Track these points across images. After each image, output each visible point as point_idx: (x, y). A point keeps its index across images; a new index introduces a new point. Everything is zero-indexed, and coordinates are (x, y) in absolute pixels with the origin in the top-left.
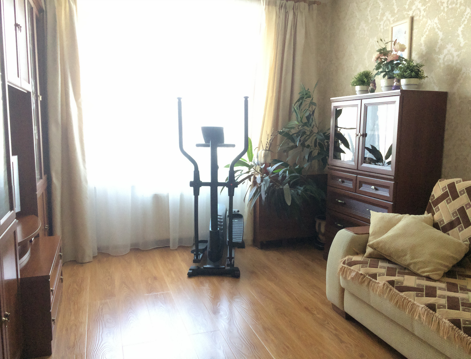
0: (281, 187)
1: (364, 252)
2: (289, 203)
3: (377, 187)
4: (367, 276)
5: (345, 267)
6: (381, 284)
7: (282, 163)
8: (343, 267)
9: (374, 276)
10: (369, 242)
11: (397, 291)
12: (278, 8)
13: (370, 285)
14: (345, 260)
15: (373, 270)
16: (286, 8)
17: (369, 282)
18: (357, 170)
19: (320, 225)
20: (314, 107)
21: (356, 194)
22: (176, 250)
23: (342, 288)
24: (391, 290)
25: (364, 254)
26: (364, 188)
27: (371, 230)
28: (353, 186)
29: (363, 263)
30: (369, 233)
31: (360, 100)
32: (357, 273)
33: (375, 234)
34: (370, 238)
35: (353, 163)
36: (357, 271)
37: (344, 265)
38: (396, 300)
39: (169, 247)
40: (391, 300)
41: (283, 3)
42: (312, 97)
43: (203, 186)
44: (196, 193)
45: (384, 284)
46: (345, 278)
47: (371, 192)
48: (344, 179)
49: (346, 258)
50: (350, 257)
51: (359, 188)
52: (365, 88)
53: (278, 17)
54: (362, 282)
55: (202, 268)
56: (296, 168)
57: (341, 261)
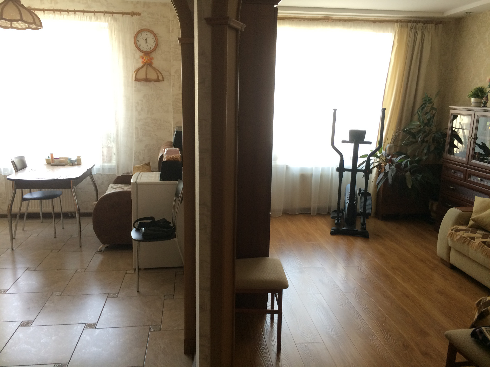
0: (403, 174)
1: (468, 223)
2: (410, 187)
3: (482, 179)
4: (468, 238)
5: (453, 233)
6: (477, 243)
7: (405, 155)
8: (451, 232)
9: (473, 238)
10: (472, 217)
11: (487, 247)
12: (409, 29)
13: (470, 244)
14: (453, 228)
15: (473, 235)
16: (415, 28)
17: (469, 242)
18: (468, 164)
19: (432, 204)
20: (434, 112)
21: (466, 183)
22: (315, 216)
23: (450, 247)
24: (483, 246)
25: (467, 225)
26: (473, 179)
27: (474, 209)
28: (463, 176)
29: (466, 231)
30: (472, 212)
31: (474, 112)
32: (461, 236)
33: (477, 212)
34: (473, 215)
35: (464, 159)
36: (461, 235)
37: (452, 231)
38: (486, 252)
39: (310, 213)
40: (482, 253)
41: (413, 26)
42: (433, 102)
43: (346, 171)
44: (341, 176)
45: (479, 243)
46: (452, 240)
47: (478, 182)
48: (456, 170)
49: (454, 227)
50: (457, 226)
51: (468, 179)
52: (479, 100)
53: (409, 36)
54: (464, 242)
55: (341, 229)
56: (416, 159)
57: (450, 229)
